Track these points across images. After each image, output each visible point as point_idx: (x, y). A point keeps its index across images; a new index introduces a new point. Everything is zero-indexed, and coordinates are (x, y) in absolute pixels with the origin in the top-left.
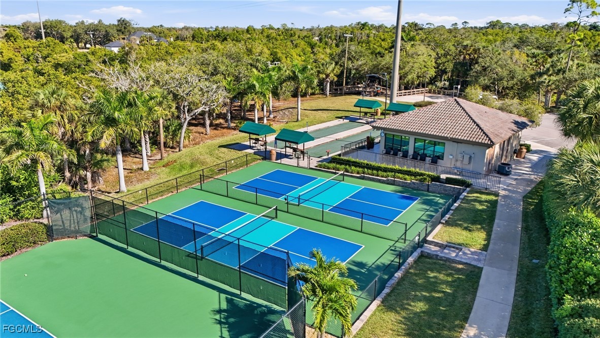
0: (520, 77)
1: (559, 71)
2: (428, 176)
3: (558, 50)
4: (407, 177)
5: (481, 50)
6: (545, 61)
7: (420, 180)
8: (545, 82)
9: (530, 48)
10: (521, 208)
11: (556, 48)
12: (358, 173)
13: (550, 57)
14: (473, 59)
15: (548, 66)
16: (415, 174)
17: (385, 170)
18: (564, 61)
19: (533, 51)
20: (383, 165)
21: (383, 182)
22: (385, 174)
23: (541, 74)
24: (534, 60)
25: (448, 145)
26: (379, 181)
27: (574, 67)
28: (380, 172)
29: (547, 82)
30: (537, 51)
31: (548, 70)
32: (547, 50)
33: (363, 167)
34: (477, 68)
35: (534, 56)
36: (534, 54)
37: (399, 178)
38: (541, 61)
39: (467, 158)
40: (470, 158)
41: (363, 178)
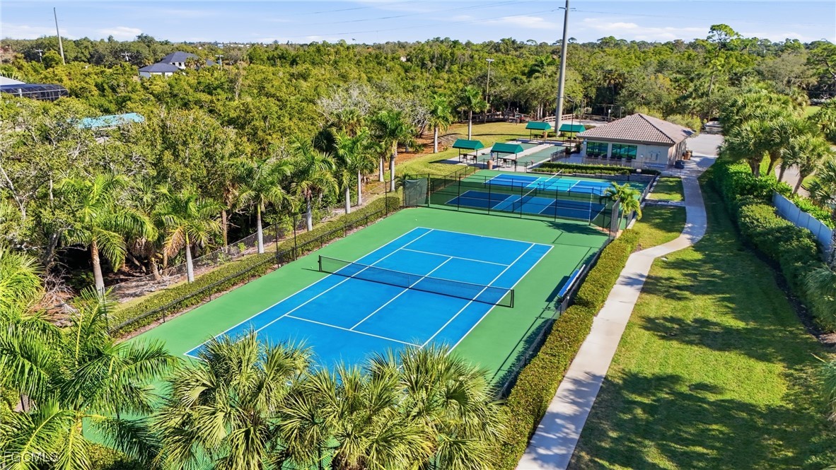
0: (666, 101)
1: (703, 94)
2: (628, 169)
3: (698, 75)
4: (610, 172)
5: (626, 74)
6: (687, 85)
7: (622, 173)
8: (690, 105)
9: (671, 72)
10: (698, 183)
11: (696, 73)
12: (570, 173)
13: (692, 82)
14: (618, 84)
15: (691, 90)
16: (617, 170)
17: (592, 168)
18: (706, 85)
19: (674, 75)
20: (590, 165)
21: (592, 177)
22: (592, 172)
23: (685, 98)
24: (677, 84)
25: (640, 147)
26: (589, 177)
27: (716, 91)
28: (588, 171)
29: (692, 104)
30: (679, 76)
31: (691, 93)
32: (687, 74)
33: (573, 168)
34: (624, 92)
35: (676, 80)
36: (676, 78)
37: (604, 173)
38: (683, 85)
39: (654, 155)
40: (657, 156)
41: (575, 176)
